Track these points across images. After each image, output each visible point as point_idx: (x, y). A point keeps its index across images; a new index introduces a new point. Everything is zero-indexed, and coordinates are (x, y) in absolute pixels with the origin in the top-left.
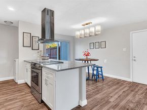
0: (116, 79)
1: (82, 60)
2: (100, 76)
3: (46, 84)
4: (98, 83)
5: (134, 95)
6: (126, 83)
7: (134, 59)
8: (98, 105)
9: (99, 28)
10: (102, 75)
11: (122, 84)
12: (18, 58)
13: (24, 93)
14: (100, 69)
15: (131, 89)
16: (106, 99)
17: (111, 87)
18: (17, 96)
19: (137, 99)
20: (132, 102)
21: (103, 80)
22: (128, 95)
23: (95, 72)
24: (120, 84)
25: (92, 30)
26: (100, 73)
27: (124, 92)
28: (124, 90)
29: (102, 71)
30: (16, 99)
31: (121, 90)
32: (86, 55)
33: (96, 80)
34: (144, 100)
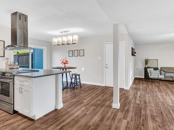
0: (93, 85)
1: (60, 68)
2: (78, 84)
3: (21, 92)
4: (76, 90)
5: (103, 96)
6: (100, 87)
7: (106, 66)
8: (72, 106)
9: (76, 37)
10: (80, 82)
11: (97, 89)
14: (78, 77)
15: (103, 91)
16: (81, 101)
17: (87, 92)
19: (104, 98)
20: (100, 100)
21: (81, 87)
22: (98, 96)
23: (73, 81)
24: (94, 89)
25: (70, 38)
26: (78, 80)
27: (96, 94)
28: (97, 93)
29: (79, 79)
31: (94, 93)
32: (64, 63)
33: (74, 88)
34: (109, 98)
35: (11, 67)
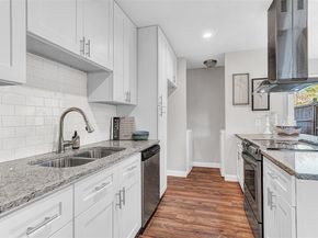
12: (224, 128)
13: (230, 204)
18: (218, 204)
30: (215, 210)
35: (280, 130)
